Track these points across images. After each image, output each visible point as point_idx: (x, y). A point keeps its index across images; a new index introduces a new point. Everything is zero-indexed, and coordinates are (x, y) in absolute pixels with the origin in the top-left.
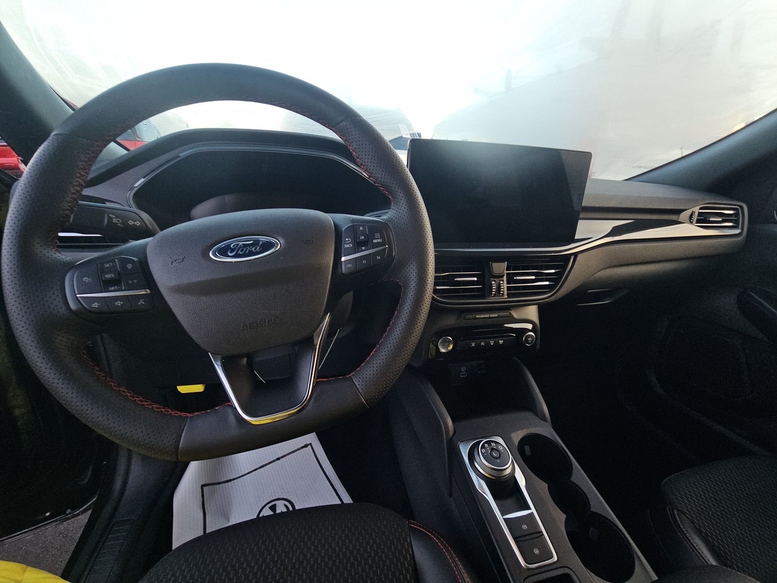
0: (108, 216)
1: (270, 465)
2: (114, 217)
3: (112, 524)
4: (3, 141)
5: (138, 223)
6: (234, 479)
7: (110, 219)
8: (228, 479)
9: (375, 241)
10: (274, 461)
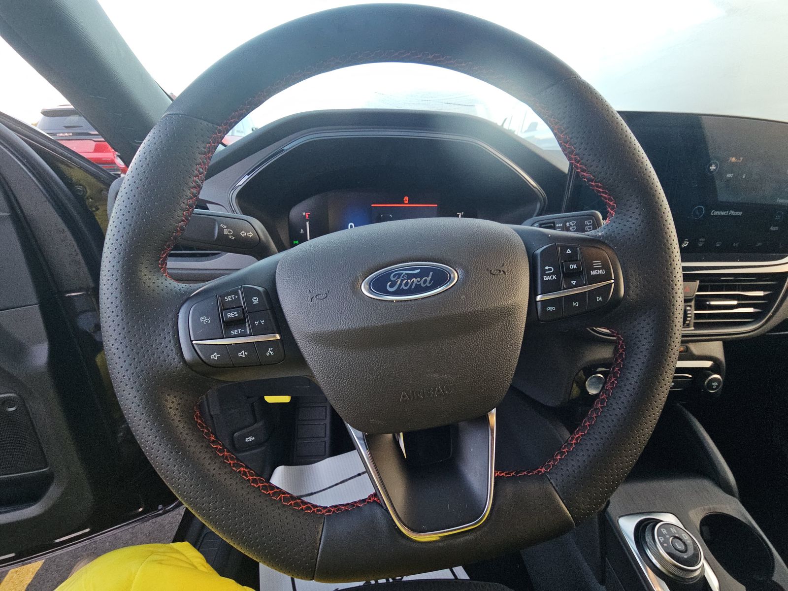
0: (219, 227)
1: (352, 480)
2: (225, 227)
3: (203, 536)
4: (100, 136)
5: (251, 235)
6: (315, 493)
7: (221, 230)
8: (310, 492)
9: (593, 273)
10: (355, 477)
